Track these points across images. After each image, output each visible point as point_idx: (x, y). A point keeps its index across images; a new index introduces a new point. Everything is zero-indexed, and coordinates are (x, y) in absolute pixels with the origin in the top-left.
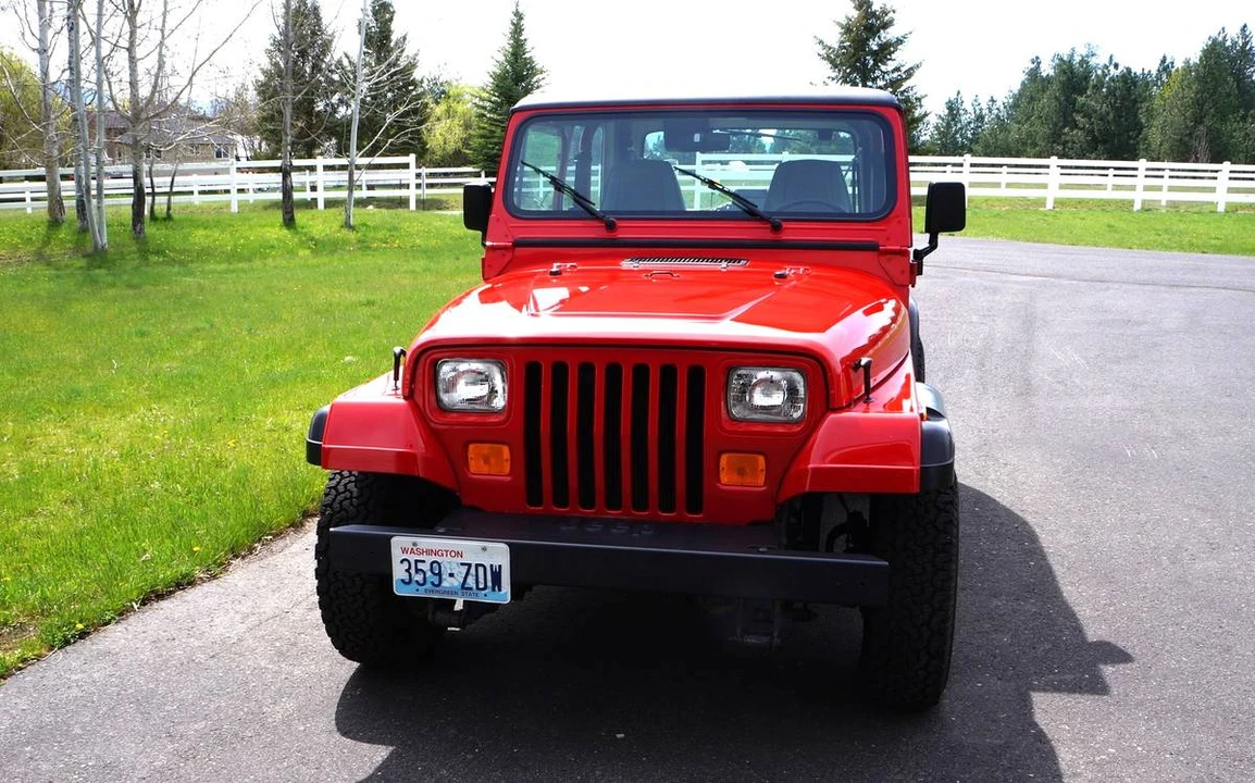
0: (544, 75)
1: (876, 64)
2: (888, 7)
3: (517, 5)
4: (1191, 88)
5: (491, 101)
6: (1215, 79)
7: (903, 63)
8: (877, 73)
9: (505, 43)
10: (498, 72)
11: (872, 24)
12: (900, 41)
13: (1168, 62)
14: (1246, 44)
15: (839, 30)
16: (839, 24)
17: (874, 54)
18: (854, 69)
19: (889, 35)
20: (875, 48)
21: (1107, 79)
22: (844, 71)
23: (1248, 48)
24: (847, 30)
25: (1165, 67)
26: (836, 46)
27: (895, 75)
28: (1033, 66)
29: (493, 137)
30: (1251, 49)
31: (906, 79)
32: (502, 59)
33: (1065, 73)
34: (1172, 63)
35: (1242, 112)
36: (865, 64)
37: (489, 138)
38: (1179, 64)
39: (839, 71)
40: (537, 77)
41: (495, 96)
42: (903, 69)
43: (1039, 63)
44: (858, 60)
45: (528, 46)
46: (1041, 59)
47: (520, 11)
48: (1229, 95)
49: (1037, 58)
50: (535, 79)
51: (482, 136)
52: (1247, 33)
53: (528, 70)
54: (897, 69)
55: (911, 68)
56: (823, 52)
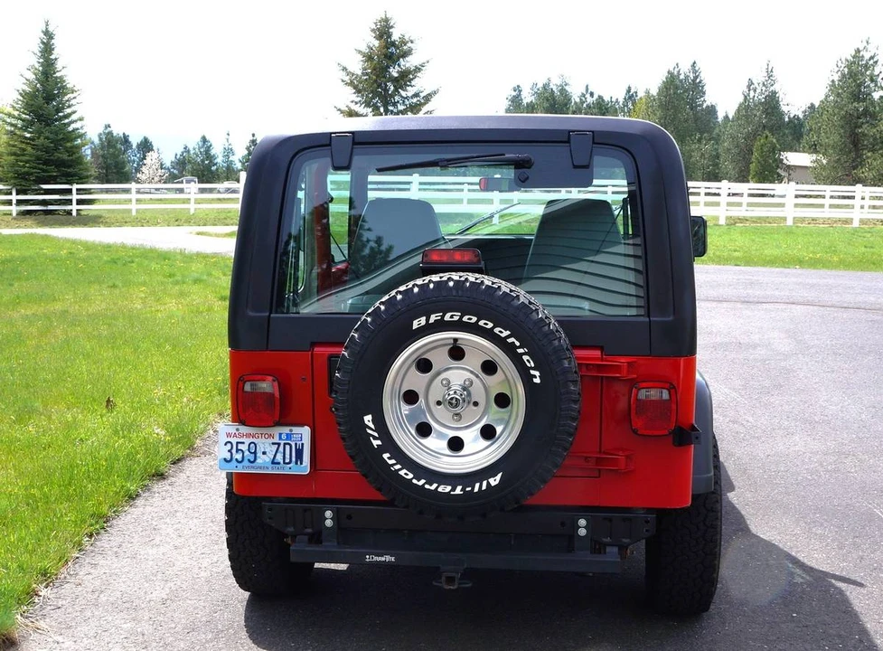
0: (75, 94)
1: (396, 89)
2: (407, 38)
3: (47, 25)
4: (655, 115)
5: (21, 119)
6: (674, 107)
7: (422, 89)
8: (397, 98)
9: (35, 61)
10: (28, 89)
11: (392, 53)
12: (418, 69)
13: (632, 91)
14: (696, 77)
15: (360, 57)
16: (360, 52)
17: (395, 80)
18: (376, 94)
19: (409, 63)
20: (396, 75)
21: (585, 105)
22: (367, 96)
23: (698, 81)
24: (369, 58)
25: (630, 96)
26: (360, 73)
27: (415, 100)
28: (515, 94)
29: (23, 155)
30: (700, 82)
31: (425, 104)
32: (32, 77)
33: (548, 100)
34: (636, 93)
35: (698, 136)
36: (386, 90)
37: (18, 155)
38: (641, 94)
39: (363, 95)
40: (69, 96)
41: (25, 114)
42: (422, 95)
43: (520, 91)
44: (379, 86)
45: (59, 65)
46: (522, 87)
47: (50, 29)
48: (686, 121)
49: (518, 86)
50: (66, 98)
51: (15, 154)
52: (697, 69)
53: (59, 89)
54: (416, 95)
55: (429, 95)
56: (347, 79)
